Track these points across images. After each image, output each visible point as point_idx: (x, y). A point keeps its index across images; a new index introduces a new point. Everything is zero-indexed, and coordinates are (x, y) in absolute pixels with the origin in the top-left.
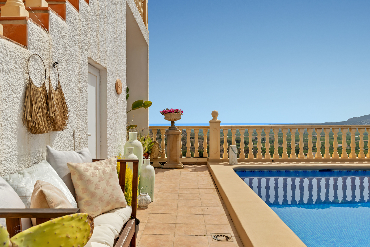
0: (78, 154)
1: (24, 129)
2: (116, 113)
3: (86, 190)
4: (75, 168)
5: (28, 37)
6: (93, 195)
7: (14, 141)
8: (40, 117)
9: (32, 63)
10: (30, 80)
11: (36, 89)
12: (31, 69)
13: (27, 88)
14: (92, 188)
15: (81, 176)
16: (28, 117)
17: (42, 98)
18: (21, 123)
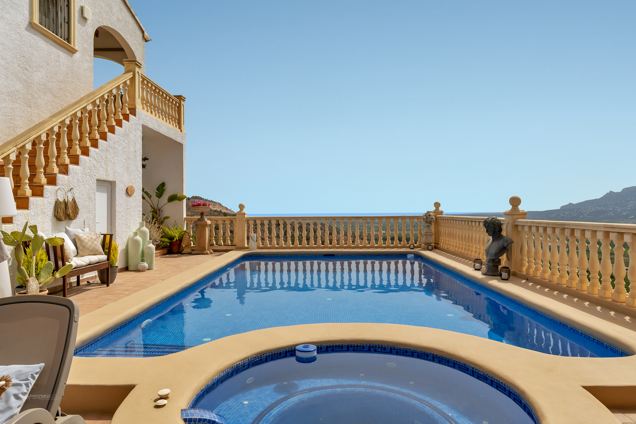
0: (81, 231)
1: (55, 219)
2: (128, 209)
3: (81, 244)
4: (77, 235)
5: (57, 181)
6: (84, 247)
7: (50, 224)
8: (61, 214)
9: (59, 191)
10: (58, 199)
11: (60, 203)
12: (58, 194)
13: (56, 202)
14: (84, 244)
15: (79, 239)
16: (56, 214)
17: (63, 206)
18: (53, 217)
